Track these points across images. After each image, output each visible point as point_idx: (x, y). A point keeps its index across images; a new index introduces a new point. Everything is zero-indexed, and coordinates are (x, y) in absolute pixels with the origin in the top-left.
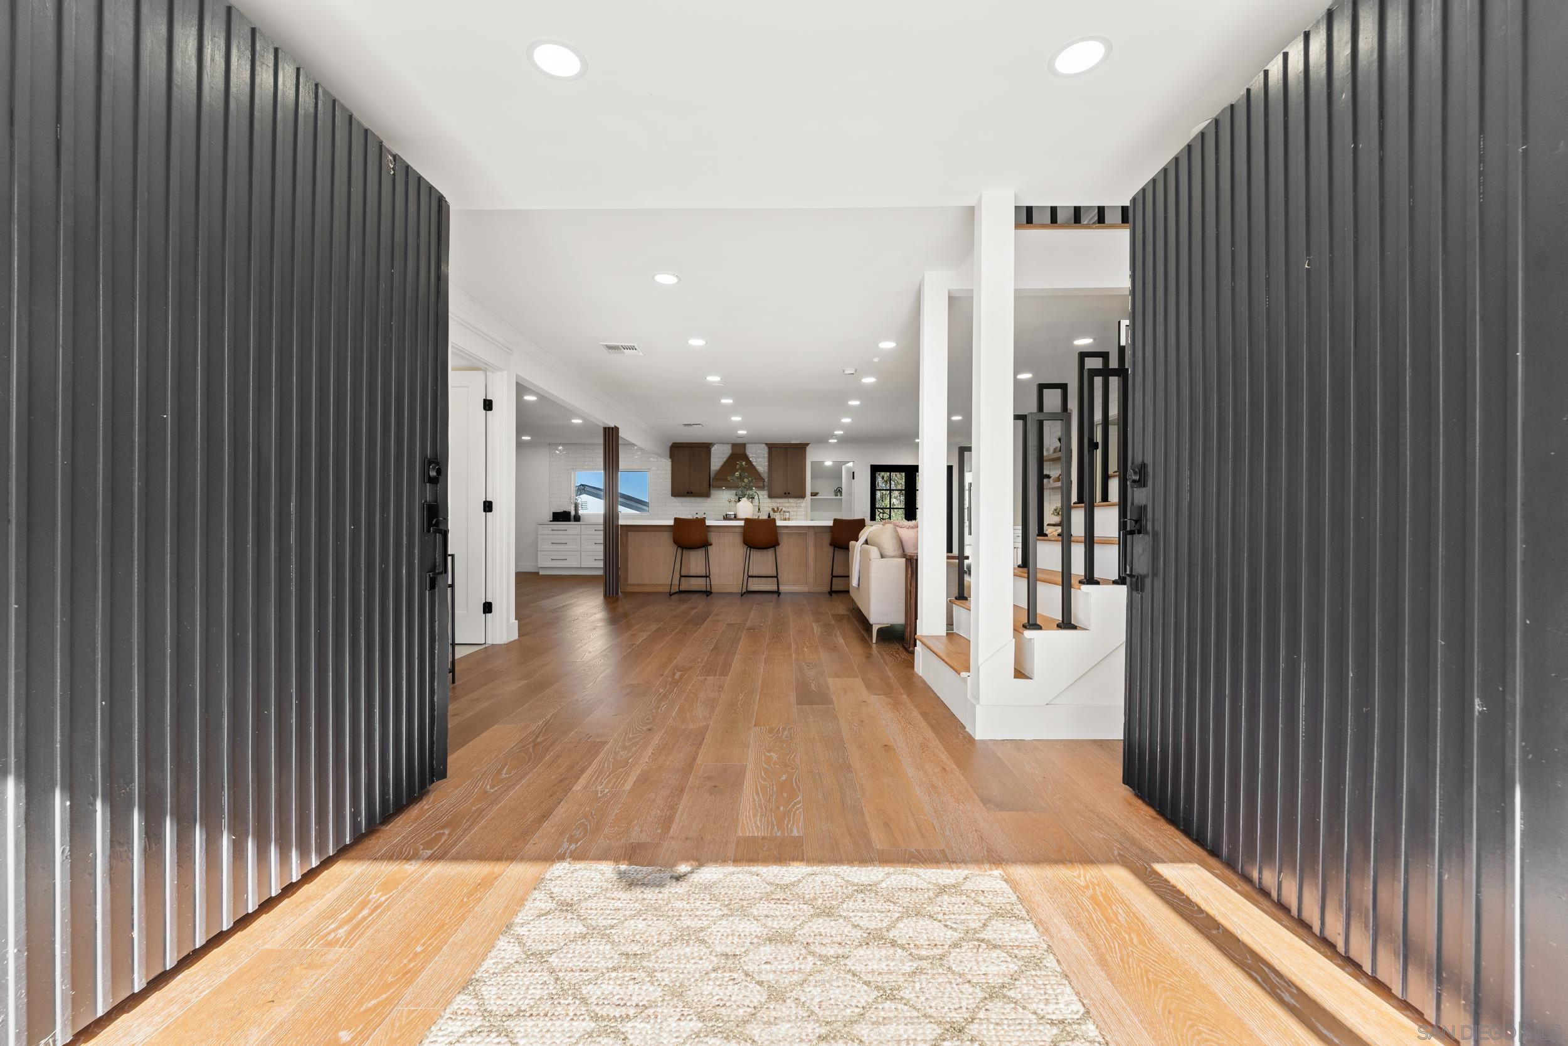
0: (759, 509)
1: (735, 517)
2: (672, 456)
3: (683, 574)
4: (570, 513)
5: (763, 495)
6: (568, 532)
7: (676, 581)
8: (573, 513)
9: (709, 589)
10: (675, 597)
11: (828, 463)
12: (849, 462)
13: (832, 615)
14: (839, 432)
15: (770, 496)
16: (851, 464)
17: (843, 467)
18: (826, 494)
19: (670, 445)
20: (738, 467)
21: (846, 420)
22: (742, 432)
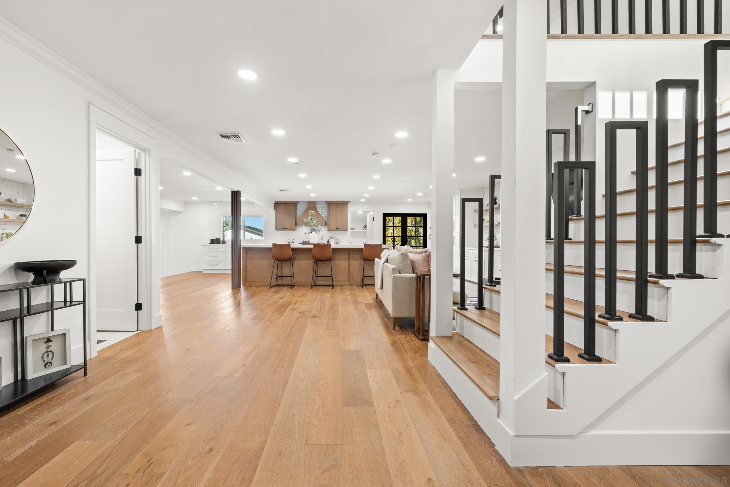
0: (322, 238)
1: (308, 243)
2: (275, 208)
3: (278, 275)
4: (220, 239)
5: (324, 229)
6: (218, 250)
7: (274, 279)
8: (222, 240)
9: (293, 283)
10: (274, 289)
11: (360, 212)
12: (371, 212)
13: (365, 304)
14: (366, 195)
15: (329, 230)
16: (372, 213)
17: (368, 215)
18: (359, 229)
19: (274, 202)
20: (310, 214)
21: (371, 188)
22: (313, 195)
